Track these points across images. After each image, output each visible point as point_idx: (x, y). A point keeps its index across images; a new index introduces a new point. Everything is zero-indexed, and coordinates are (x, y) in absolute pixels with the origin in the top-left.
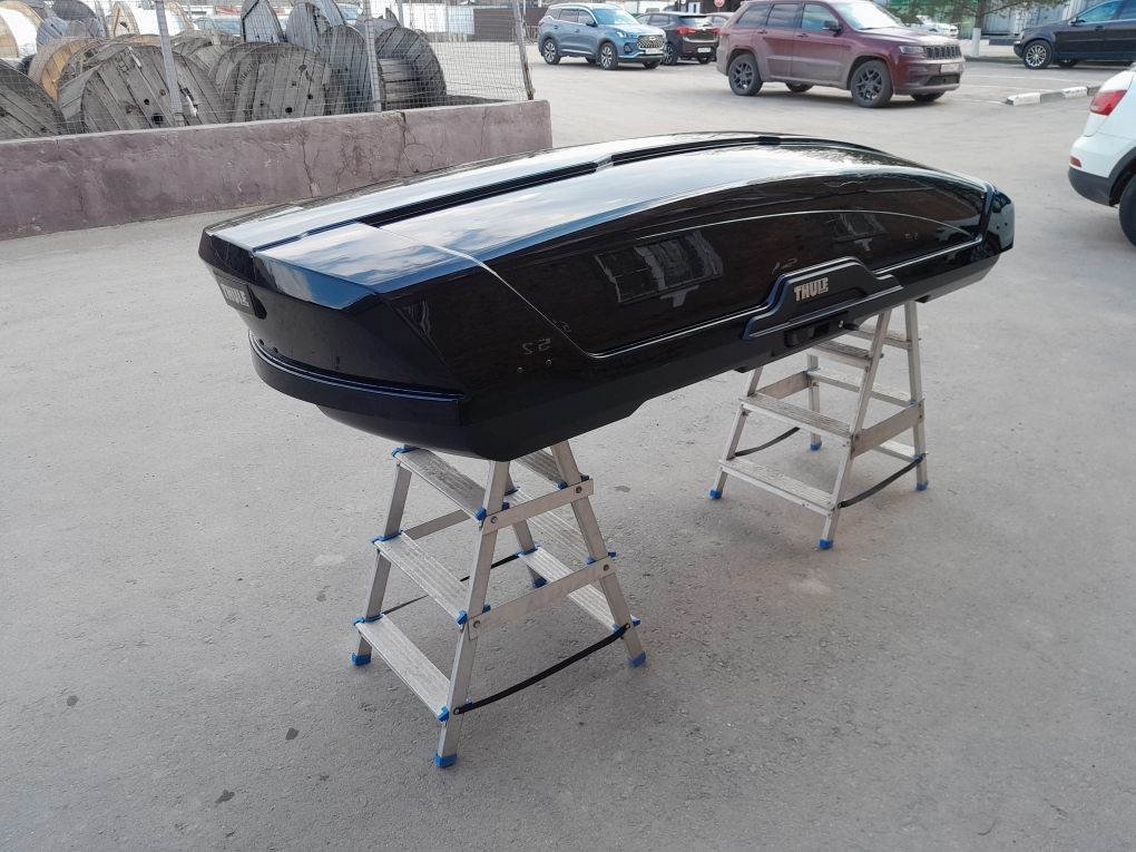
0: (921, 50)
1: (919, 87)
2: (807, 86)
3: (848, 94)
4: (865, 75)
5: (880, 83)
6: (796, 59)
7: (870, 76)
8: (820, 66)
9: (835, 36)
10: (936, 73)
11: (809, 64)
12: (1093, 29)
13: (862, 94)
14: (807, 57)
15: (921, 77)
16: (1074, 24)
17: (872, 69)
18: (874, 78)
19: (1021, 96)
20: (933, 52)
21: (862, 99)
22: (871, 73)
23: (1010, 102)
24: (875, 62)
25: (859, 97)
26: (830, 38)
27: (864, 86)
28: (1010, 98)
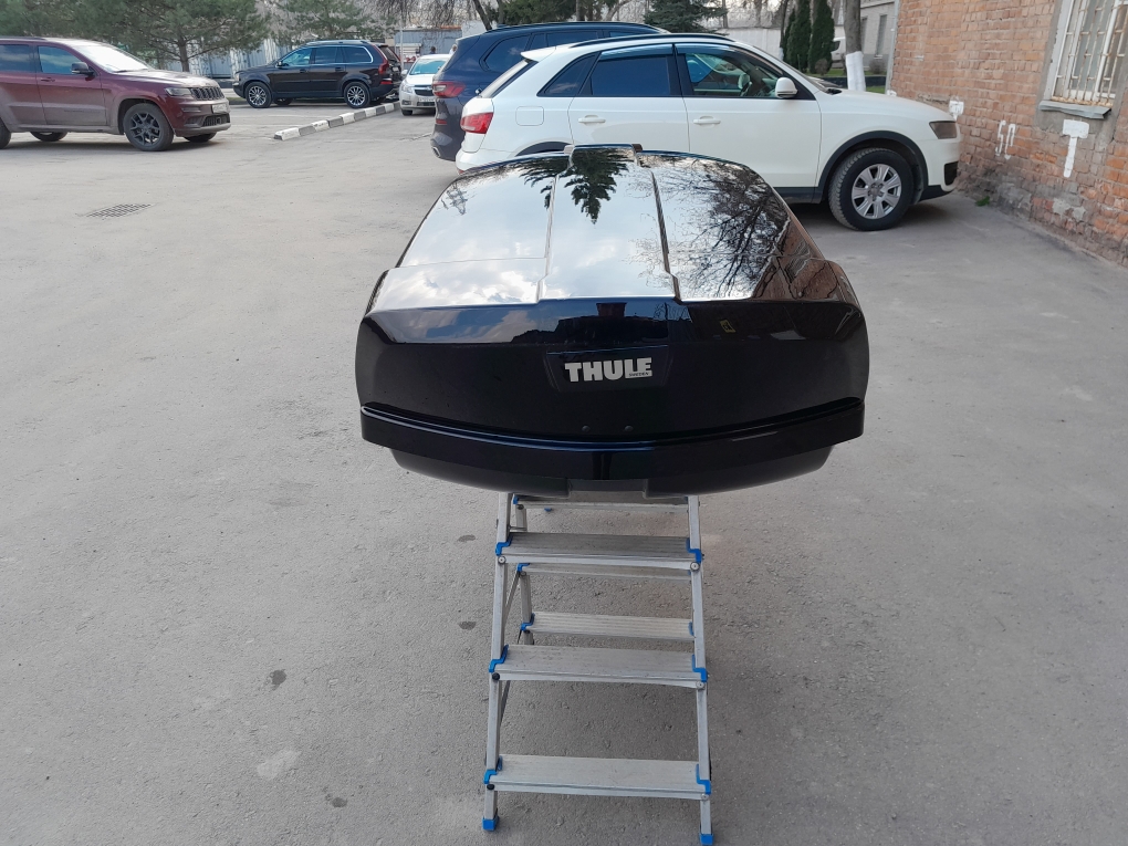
0: (188, 92)
1: (197, 127)
2: (61, 134)
3: (123, 139)
4: (137, 119)
5: (156, 124)
6: (47, 105)
7: (143, 119)
8: (80, 111)
9: (87, 79)
10: (209, 113)
11: (66, 110)
12: (298, 71)
13: (140, 137)
14: (61, 102)
15: (197, 117)
16: (281, 68)
17: (142, 112)
18: (148, 121)
19: (286, 131)
20: (199, 93)
21: (143, 143)
22: (143, 116)
23: (278, 138)
24: (145, 105)
25: (137, 140)
26: (82, 82)
27: (139, 129)
28: (279, 133)
